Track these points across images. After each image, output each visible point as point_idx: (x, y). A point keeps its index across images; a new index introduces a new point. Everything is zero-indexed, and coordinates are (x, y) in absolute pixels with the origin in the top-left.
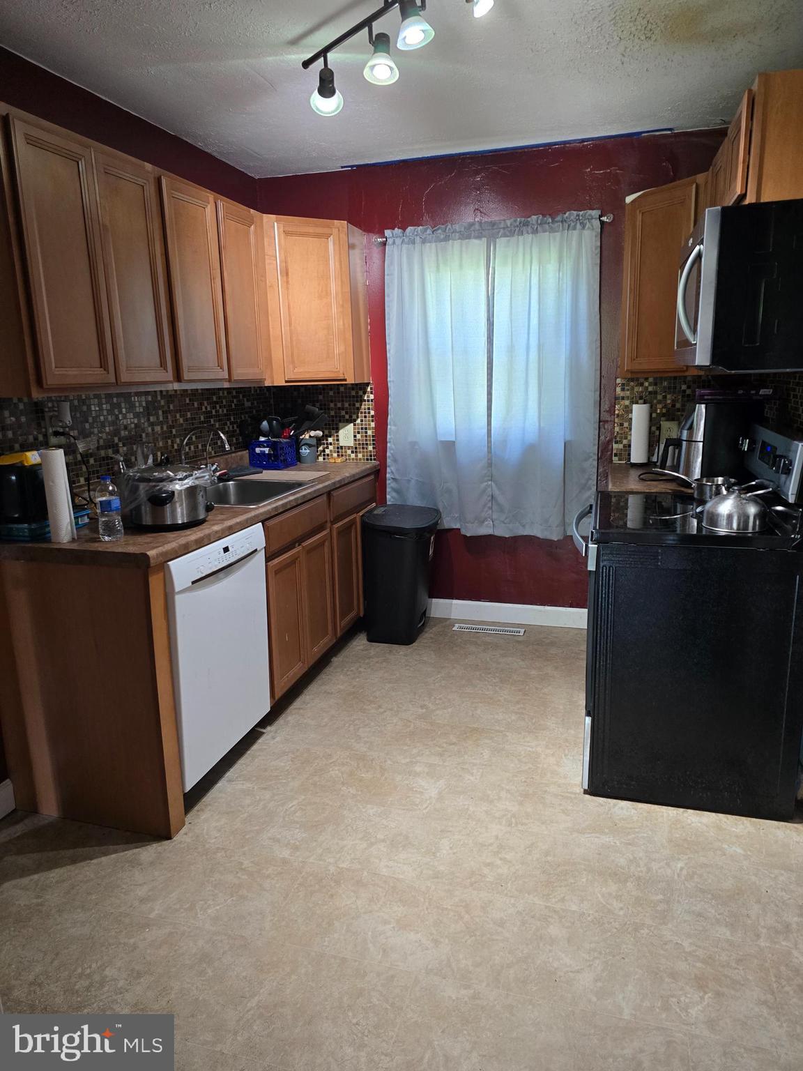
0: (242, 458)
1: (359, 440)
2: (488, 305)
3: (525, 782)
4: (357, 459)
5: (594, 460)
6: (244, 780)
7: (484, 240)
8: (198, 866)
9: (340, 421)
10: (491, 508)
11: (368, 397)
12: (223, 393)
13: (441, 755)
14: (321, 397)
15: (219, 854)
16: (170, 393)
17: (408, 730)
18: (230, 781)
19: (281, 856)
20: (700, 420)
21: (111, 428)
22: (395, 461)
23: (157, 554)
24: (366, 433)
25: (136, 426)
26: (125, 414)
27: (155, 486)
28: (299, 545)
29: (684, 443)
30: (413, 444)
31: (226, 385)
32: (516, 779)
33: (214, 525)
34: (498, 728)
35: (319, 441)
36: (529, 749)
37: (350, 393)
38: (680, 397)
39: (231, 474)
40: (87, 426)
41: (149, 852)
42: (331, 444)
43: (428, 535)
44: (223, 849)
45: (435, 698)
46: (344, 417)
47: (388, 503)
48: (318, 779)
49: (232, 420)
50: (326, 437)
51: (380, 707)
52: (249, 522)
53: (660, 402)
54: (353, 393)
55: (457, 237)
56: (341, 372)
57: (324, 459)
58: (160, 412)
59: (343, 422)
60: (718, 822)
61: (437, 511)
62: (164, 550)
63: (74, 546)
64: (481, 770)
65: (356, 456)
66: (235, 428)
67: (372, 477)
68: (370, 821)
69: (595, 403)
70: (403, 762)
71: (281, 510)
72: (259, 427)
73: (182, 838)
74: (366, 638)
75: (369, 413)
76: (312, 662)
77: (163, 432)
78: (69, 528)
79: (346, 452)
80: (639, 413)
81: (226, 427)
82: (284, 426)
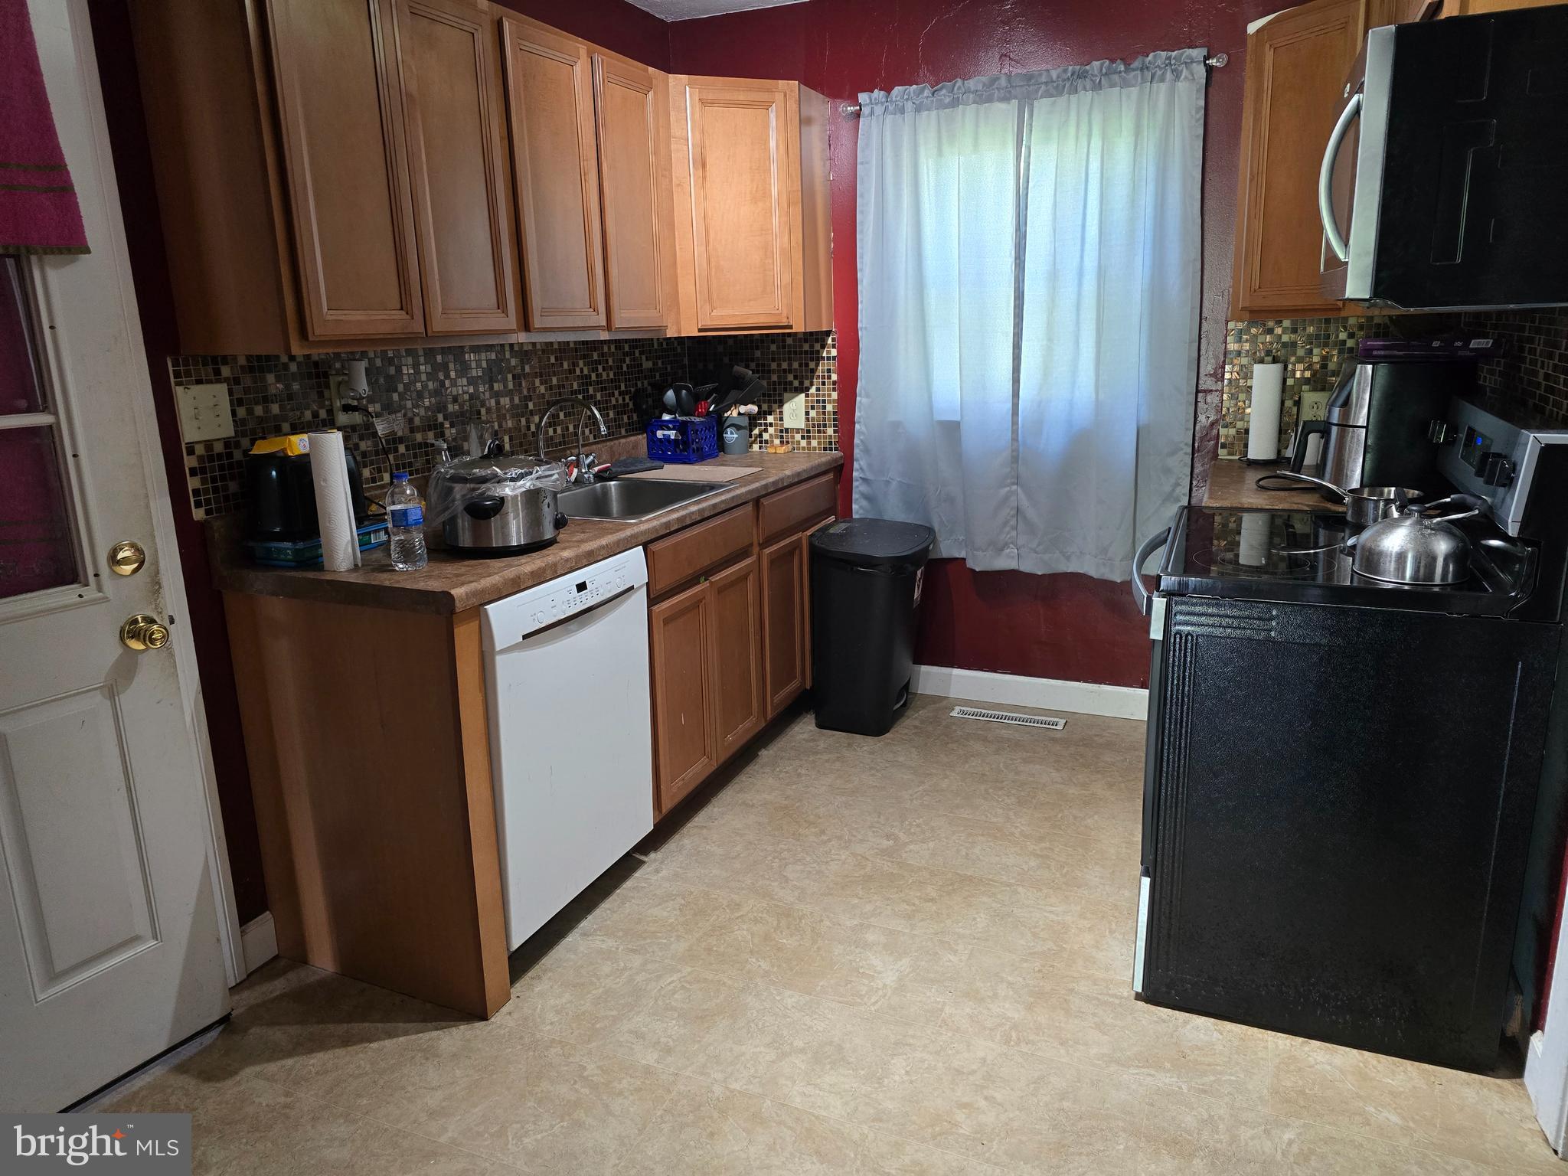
0: (635, 446)
1: (813, 419)
2: (1018, 205)
3: (1040, 971)
4: (809, 449)
5: (1186, 454)
6: (607, 935)
7: (1015, 102)
8: (520, 1066)
9: (785, 390)
10: (1015, 528)
11: (829, 352)
12: (609, 349)
13: (909, 917)
14: (758, 354)
15: (553, 1051)
16: (525, 348)
17: (862, 872)
18: (585, 935)
19: (644, 1062)
20: (1364, 392)
21: (433, 400)
22: (867, 451)
23: (467, 594)
24: (824, 407)
25: (472, 397)
26: (455, 380)
27: (474, 490)
28: (706, 580)
29: (1334, 429)
30: (897, 425)
31: (604, 336)
32: (1025, 965)
33: (564, 549)
34: (1004, 878)
35: (753, 420)
36: (1052, 917)
37: (801, 346)
38: (1335, 352)
39: (614, 470)
40: (396, 397)
41: (452, 1038)
42: (771, 425)
43: (911, 568)
44: (560, 1042)
45: (910, 824)
46: (791, 383)
47: (855, 516)
48: (715, 943)
49: (623, 388)
50: (762, 414)
51: (823, 832)
52: (621, 545)
53: (1300, 360)
54: (806, 347)
55: (971, 101)
56: (785, 314)
57: (760, 448)
58: (510, 377)
59: (791, 391)
60: (1361, 1065)
61: (930, 530)
62: (479, 587)
63: (353, 578)
64: (970, 947)
65: (809, 443)
66: (627, 400)
67: (830, 476)
68: (785, 1016)
69: (1189, 362)
70: (848, 924)
71: (676, 527)
72: (662, 398)
73: (502, 1020)
74: (814, 721)
75: (829, 377)
76: (723, 757)
77: (513, 406)
78: (350, 550)
79: (793, 437)
80: (1265, 379)
81: (613, 399)
82: (697, 398)
